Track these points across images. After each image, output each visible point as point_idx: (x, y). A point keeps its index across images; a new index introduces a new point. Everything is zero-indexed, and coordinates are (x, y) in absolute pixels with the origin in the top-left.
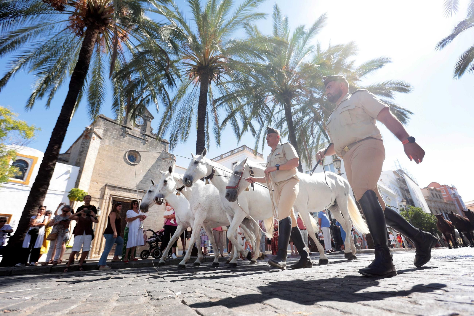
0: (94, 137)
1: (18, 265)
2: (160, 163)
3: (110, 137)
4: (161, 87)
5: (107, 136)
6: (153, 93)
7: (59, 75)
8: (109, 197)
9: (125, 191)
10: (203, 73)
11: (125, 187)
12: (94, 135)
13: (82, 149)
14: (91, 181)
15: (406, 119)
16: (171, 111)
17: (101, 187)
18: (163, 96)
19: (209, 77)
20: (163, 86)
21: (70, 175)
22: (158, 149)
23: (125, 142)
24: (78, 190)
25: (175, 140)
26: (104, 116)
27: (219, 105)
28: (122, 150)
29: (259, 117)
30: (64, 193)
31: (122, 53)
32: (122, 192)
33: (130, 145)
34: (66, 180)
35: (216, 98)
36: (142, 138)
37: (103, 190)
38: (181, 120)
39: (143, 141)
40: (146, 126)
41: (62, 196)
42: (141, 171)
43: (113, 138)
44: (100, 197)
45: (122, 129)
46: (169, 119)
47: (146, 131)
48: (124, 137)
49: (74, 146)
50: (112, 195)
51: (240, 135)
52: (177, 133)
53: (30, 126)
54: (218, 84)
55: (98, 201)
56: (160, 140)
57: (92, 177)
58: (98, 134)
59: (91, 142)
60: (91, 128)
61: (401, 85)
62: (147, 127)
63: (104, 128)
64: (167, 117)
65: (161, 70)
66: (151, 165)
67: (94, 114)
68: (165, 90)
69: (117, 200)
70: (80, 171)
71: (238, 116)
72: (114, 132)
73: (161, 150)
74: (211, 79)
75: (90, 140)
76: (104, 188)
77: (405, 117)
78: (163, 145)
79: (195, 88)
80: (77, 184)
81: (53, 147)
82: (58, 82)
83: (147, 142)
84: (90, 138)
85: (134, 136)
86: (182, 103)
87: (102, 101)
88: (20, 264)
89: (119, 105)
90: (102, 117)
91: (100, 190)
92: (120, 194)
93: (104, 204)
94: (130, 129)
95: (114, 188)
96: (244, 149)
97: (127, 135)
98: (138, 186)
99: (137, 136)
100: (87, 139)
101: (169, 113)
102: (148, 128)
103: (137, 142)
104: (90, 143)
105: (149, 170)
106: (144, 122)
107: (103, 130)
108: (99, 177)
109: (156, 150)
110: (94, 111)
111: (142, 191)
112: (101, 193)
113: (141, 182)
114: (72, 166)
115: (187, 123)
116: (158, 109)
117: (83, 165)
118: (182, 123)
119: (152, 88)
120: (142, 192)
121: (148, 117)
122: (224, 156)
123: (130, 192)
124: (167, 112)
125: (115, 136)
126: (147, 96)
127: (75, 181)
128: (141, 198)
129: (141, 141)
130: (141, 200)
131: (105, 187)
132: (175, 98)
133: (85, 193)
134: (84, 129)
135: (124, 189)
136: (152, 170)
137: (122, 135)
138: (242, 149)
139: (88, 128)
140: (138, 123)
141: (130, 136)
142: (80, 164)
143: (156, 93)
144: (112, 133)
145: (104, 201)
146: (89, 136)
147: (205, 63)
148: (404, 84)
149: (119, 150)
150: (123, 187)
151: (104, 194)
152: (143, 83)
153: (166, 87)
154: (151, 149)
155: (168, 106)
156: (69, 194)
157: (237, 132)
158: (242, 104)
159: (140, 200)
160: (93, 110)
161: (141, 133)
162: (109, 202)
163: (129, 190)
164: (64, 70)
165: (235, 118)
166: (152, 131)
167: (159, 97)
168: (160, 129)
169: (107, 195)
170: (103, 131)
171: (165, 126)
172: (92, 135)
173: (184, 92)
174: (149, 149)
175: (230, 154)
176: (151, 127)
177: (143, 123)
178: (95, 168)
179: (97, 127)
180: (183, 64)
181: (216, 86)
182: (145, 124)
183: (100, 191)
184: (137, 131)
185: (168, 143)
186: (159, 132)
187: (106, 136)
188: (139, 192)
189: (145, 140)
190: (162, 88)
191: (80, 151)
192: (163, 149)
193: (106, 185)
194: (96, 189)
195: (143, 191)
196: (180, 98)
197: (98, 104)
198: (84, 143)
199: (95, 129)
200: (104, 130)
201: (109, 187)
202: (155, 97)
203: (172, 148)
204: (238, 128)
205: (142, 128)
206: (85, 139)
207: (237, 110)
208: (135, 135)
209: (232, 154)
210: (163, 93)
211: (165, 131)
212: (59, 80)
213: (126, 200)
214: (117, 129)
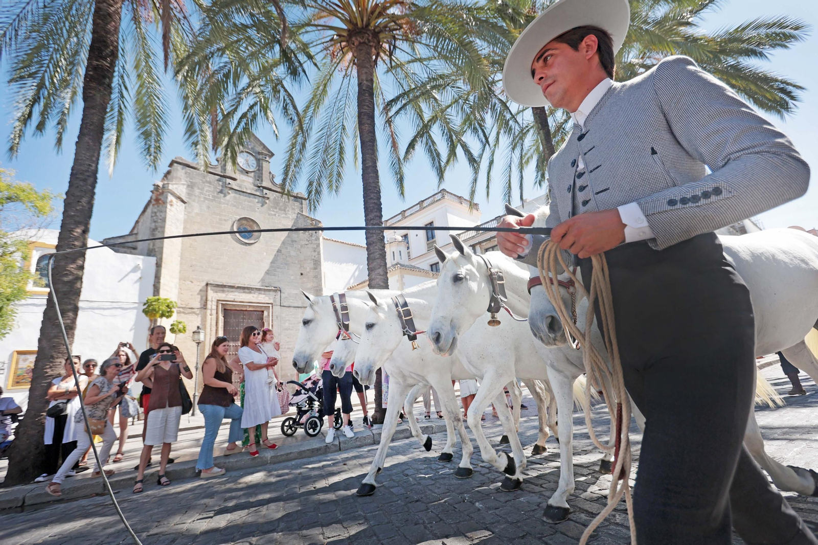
0: (171, 201)
1: (40, 479)
2: (296, 236)
3: (200, 197)
4: (277, 85)
5: (195, 196)
6: (263, 100)
7: (66, 81)
8: (216, 304)
9: (242, 291)
10: (360, 43)
11: (240, 285)
12: (170, 198)
13: (153, 224)
14: (180, 279)
15: (790, 102)
16: (303, 133)
17: (200, 288)
18: (284, 102)
19: (373, 50)
20: (280, 82)
21: (141, 273)
22: (288, 211)
23: (227, 204)
24: (158, 299)
25: (318, 192)
26: (182, 159)
27: (397, 113)
28: (225, 220)
29: (480, 131)
30: (136, 305)
31: (185, 17)
32: (236, 294)
33: (238, 208)
34: (136, 282)
35: (390, 97)
36: (258, 193)
37: (204, 293)
38: (326, 151)
39: (260, 199)
40: (262, 170)
41: (135, 311)
42: (265, 254)
43: (205, 198)
44: (201, 305)
45: (219, 180)
46: (300, 152)
47: (262, 181)
48: (225, 196)
49: (141, 220)
50: (219, 300)
51: (443, 170)
52: (320, 177)
53: (41, 193)
54: (391, 69)
55: (198, 312)
56: (289, 194)
57: (180, 272)
58: (178, 194)
59: (168, 210)
60: (164, 184)
61: (781, 25)
62: (264, 172)
63: (186, 181)
64: (298, 147)
65: (270, 45)
66: (281, 242)
67: (153, 154)
68: (286, 91)
69: (229, 308)
70: (157, 264)
71: (436, 132)
72: (206, 188)
73: (294, 213)
74: (378, 55)
75: (166, 207)
76: (205, 289)
77: (787, 99)
78: (297, 204)
79: (345, 80)
80: (156, 290)
81: (71, 231)
82: (69, 95)
83: (267, 201)
84: (165, 203)
85: (243, 192)
86: (322, 116)
87: (164, 127)
88: (44, 477)
89: (198, 132)
90: (181, 161)
91: (198, 294)
92: (234, 297)
93: (209, 317)
94: (234, 179)
95: (221, 289)
96: (443, 197)
97: (230, 192)
98: (263, 280)
99: (249, 192)
100: (161, 206)
101: (300, 139)
102: (265, 175)
103: (249, 202)
104: (166, 212)
105: (279, 251)
106: (257, 163)
107: (185, 187)
108: (193, 271)
109: (286, 214)
110: (152, 150)
111: (270, 288)
112: (202, 299)
113: (267, 273)
114: (141, 257)
115: (336, 155)
116: (276, 132)
117: (161, 253)
118: (327, 157)
119: (258, 90)
120: (272, 290)
121: (262, 154)
122: (407, 214)
123: (250, 293)
124: (295, 137)
125: (209, 196)
126: (251, 107)
127: (152, 282)
128: (271, 301)
129: (257, 200)
130: (272, 304)
131: (205, 287)
132: (308, 107)
133: (171, 302)
134: (152, 188)
135: (238, 287)
136: (283, 251)
137: (221, 192)
138: (439, 196)
139: (158, 186)
140: (246, 167)
141: (236, 193)
142: (155, 251)
143: (268, 99)
144: (202, 189)
145: (209, 312)
146: (162, 199)
147: (362, 21)
148: (788, 23)
149: (220, 220)
150: (237, 285)
151: (207, 300)
152: (237, 77)
153: (287, 83)
154: (276, 212)
155: (296, 123)
156: (145, 307)
157: (437, 164)
158: (444, 105)
159: (270, 305)
160: (149, 149)
161: (255, 185)
162: (217, 313)
163: (248, 288)
164: (75, 68)
165: (430, 136)
166: (274, 180)
167: (275, 106)
168: (286, 173)
169: (212, 301)
170: (186, 189)
171: (295, 166)
172: (167, 198)
173: (324, 91)
174: (273, 213)
175: (417, 208)
176: (270, 173)
177: (255, 166)
178: (182, 256)
179: (174, 182)
180: (314, 28)
181: (388, 71)
182: (259, 167)
183: (199, 296)
184: (247, 183)
185: (305, 199)
186: (284, 180)
187: (193, 197)
188: (265, 290)
189: (264, 197)
190: (279, 87)
191: (150, 228)
192: (297, 211)
193: (207, 285)
194: (191, 293)
195: (273, 288)
196: (317, 106)
197: (158, 135)
198: (155, 213)
199: (170, 185)
200: (188, 186)
201: (213, 288)
202: (267, 107)
203: (313, 206)
204: (438, 155)
205: (255, 176)
206: (156, 206)
207: (433, 119)
208: (245, 190)
209: (422, 208)
210: (282, 97)
211: (297, 176)
212: (68, 90)
213: (246, 306)
214: (210, 183)
